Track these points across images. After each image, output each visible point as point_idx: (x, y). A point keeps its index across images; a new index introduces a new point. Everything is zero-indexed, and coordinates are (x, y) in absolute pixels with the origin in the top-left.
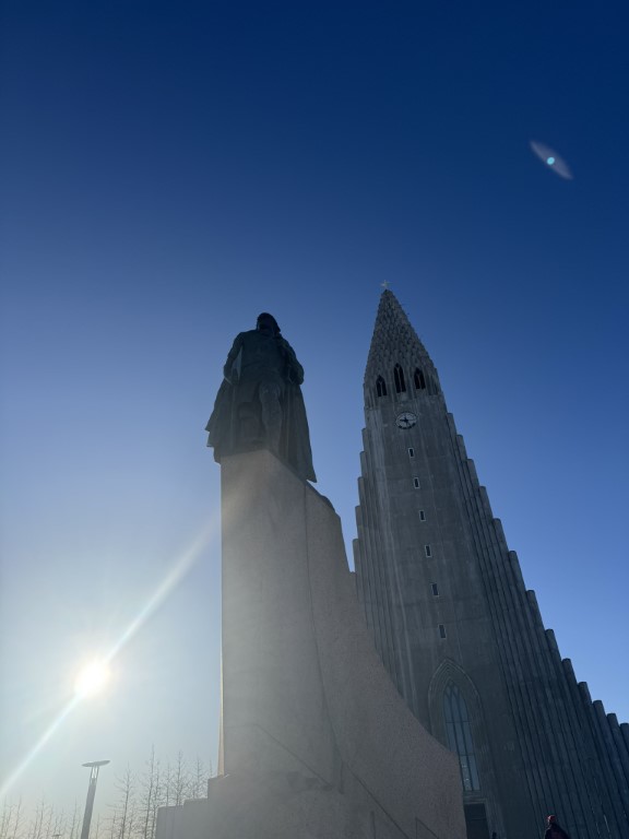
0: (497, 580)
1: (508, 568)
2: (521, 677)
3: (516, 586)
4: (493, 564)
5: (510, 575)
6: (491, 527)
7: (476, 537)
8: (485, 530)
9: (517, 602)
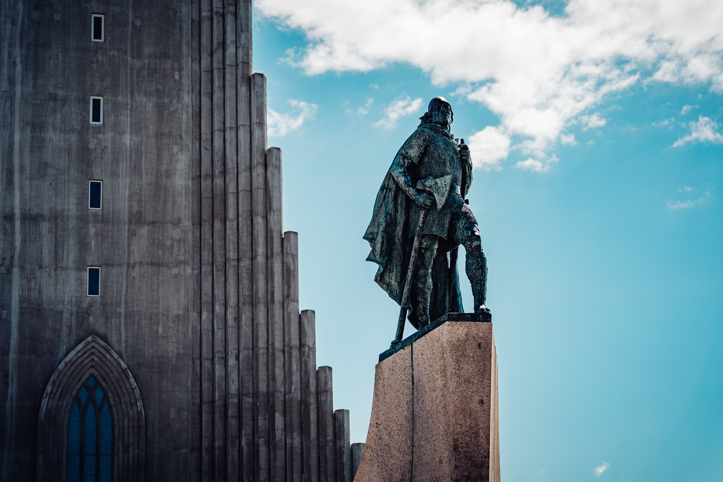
0: (231, 200)
1: (258, 181)
2: (233, 388)
3: (266, 218)
4: (231, 164)
5: (259, 195)
6: (243, 90)
7: (205, 101)
8: (230, 92)
9: (261, 250)
